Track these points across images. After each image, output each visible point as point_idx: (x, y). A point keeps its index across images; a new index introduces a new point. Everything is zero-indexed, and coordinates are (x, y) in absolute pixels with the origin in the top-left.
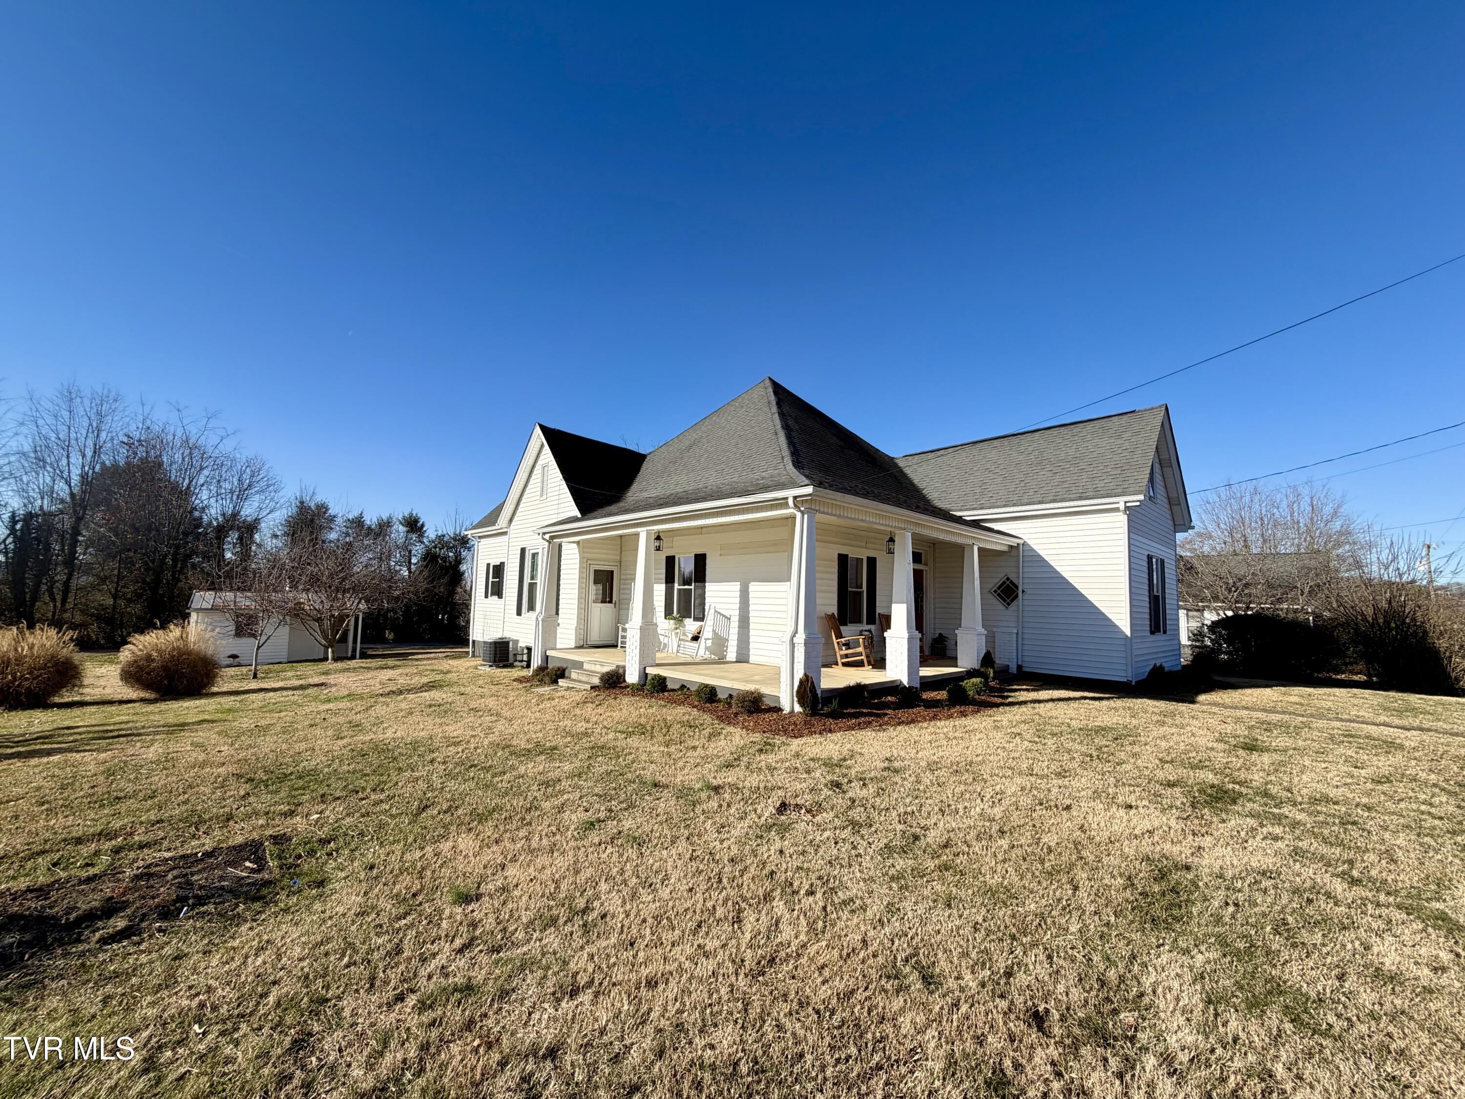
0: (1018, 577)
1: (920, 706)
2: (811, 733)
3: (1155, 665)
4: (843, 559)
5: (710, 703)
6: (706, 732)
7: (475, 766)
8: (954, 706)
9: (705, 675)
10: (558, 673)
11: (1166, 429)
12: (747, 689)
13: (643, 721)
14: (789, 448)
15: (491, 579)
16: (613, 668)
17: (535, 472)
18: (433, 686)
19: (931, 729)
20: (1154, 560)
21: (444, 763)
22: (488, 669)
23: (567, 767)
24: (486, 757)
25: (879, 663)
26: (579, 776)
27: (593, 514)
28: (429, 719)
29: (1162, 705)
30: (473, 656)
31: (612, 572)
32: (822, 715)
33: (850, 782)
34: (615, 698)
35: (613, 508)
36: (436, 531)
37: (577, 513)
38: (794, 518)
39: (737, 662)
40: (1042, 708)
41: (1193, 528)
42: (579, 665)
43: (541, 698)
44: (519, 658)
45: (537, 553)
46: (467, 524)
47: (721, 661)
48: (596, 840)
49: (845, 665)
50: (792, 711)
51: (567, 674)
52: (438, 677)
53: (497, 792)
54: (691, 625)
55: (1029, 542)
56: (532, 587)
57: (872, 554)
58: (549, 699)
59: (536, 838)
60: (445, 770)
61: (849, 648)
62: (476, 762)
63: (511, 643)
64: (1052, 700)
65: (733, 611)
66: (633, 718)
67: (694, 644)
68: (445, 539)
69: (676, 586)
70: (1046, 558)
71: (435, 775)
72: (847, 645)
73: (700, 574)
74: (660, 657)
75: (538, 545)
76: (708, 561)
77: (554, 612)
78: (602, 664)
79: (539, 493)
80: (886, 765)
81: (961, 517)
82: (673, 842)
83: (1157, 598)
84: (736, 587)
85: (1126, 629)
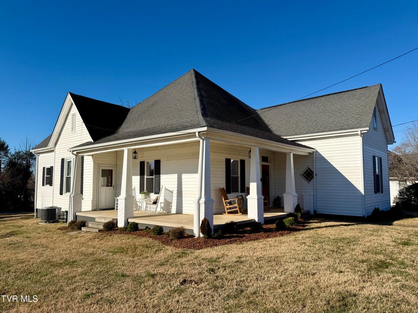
0: (314, 168)
1: (261, 232)
2: (207, 247)
3: (375, 208)
4: (228, 161)
5: (160, 235)
6: (154, 250)
7: (32, 273)
8: (278, 231)
9: (158, 221)
10: (82, 224)
11: (381, 94)
12: (177, 227)
13: (123, 246)
14: (201, 106)
15: (46, 176)
16: (110, 220)
17: (69, 118)
18: (12, 234)
19: (264, 242)
20: (376, 158)
21: (15, 272)
22: (44, 224)
23: (80, 270)
24: (38, 268)
25: (245, 211)
26: (86, 274)
27: (100, 141)
28: (9, 252)
29: (375, 227)
30: (37, 217)
31: (112, 170)
32: (213, 238)
33: (219, 268)
34: (111, 236)
35: (111, 137)
36: (15, 150)
37: (91, 140)
38: (199, 142)
39: (176, 214)
40: (319, 231)
41: (395, 142)
42: (93, 219)
43: (71, 237)
44: (62, 217)
45: (71, 161)
46: (33, 145)
47: (169, 213)
48: (89, 303)
49: (229, 213)
50: (199, 236)
51: (86, 224)
52: (16, 229)
53: (41, 284)
54: (153, 196)
55: (319, 151)
56: (68, 179)
57: (242, 158)
58: (75, 238)
59: (60, 304)
60: (15, 275)
61: (231, 205)
62: (32, 271)
63: (57, 209)
64: (326, 227)
65: (174, 188)
66: (118, 245)
67: (155, 206)
68: (21, 154)
69: (146, 177)
70: (326, 158)
71: (10, 278)
72: (230, 203)
73: (157, 170)
74: (136, 213)
75: (70, 157)
76: (161, 164)
77: (80, 192)
78: (105, 218)
79: (71, 129)
80: (238, 259)
81: (286, 139)
82: (127, 301)
83: (378, 176)
84: (175, 176)
85: (362, 191)
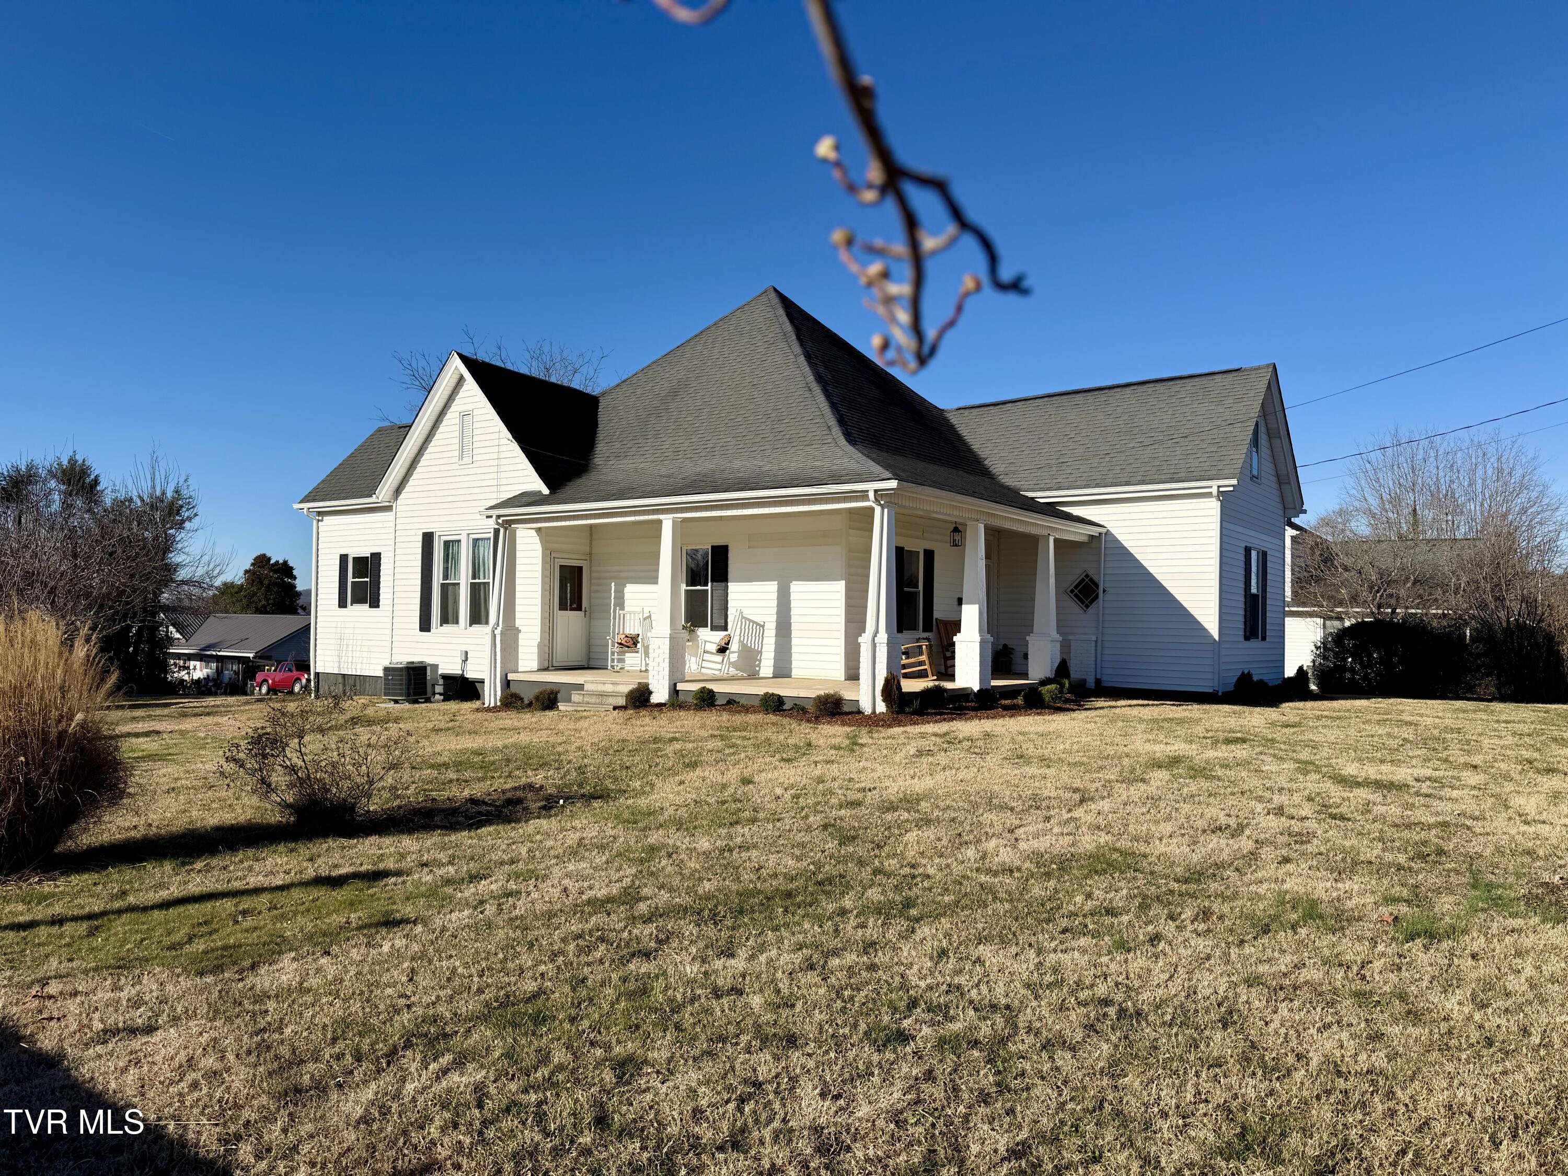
0: (1099, 574)
1: (997, 708)
3: (1243, 673)
4: (899, 553)
8: (1031, 708)
10: (547, 697)
11: (1273, 389)
14: (833, 413)
15: (350, 579)
16: (632, 687)
17: (446, 422)
20: (1254, 554)
25: (947, 672)
27: (567, 492)
31: (581, 568)
32: (907, 712)
38: (874, 511)
39: (773, 677)
41: (1305, 512)
42: (573, 687)
50: (876, 711)
51: (563, 698)
54: (711, 636)
55: (1113, 531)
56: (450, 589)
57: (929, 546)
61: (910, 658)
63: (429, 669)
65: (768, 615)
69: (683, 587)
70: (1132, 551)
72: (907, 654)
73: (719, 571)
74: (689, 673)
76: (732, 555)
79: (456, 453)
81: (1033, 499)
83: (1255, 596)
84: (771, 588)
85: (1215, 633)
